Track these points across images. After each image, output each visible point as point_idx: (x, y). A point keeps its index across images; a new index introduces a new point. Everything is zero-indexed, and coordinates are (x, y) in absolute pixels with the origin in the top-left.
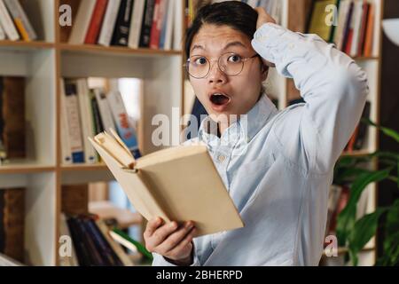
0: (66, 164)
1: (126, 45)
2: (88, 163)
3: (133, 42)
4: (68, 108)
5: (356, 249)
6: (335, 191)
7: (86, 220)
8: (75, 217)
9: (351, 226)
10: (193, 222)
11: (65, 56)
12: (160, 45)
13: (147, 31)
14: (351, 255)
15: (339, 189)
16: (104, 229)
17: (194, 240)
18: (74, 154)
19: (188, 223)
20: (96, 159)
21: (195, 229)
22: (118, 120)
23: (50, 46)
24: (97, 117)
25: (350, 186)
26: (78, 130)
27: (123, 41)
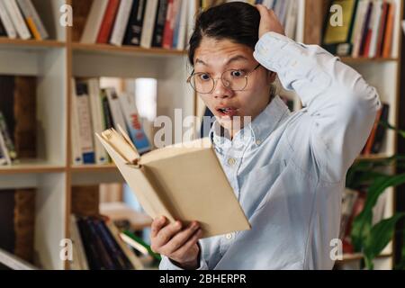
0: (77, 165)
1: (138, 45)
2: (99, 164)
3: (146, 41)
4: (79, 109)
5: (372, 255)
6: (352, 196)
7: (96, 222)
8: (85, 218)
9: (367, 231)
10: (198, 223)
11: (76, 55)
12: (173, 45)
13: (159, 30)
14: (366, 260)
15: (356, 194)
16: (114, 230)
17: (201, 241)
18: (85, 155)
19: (194, 224)
20: (106, 160)
21: (201, 230)
22: (130, 120)
23: (61, 45)
24: (108, 118)
25: (367, 190)
26: (89, 130)
27: (135, 41)
